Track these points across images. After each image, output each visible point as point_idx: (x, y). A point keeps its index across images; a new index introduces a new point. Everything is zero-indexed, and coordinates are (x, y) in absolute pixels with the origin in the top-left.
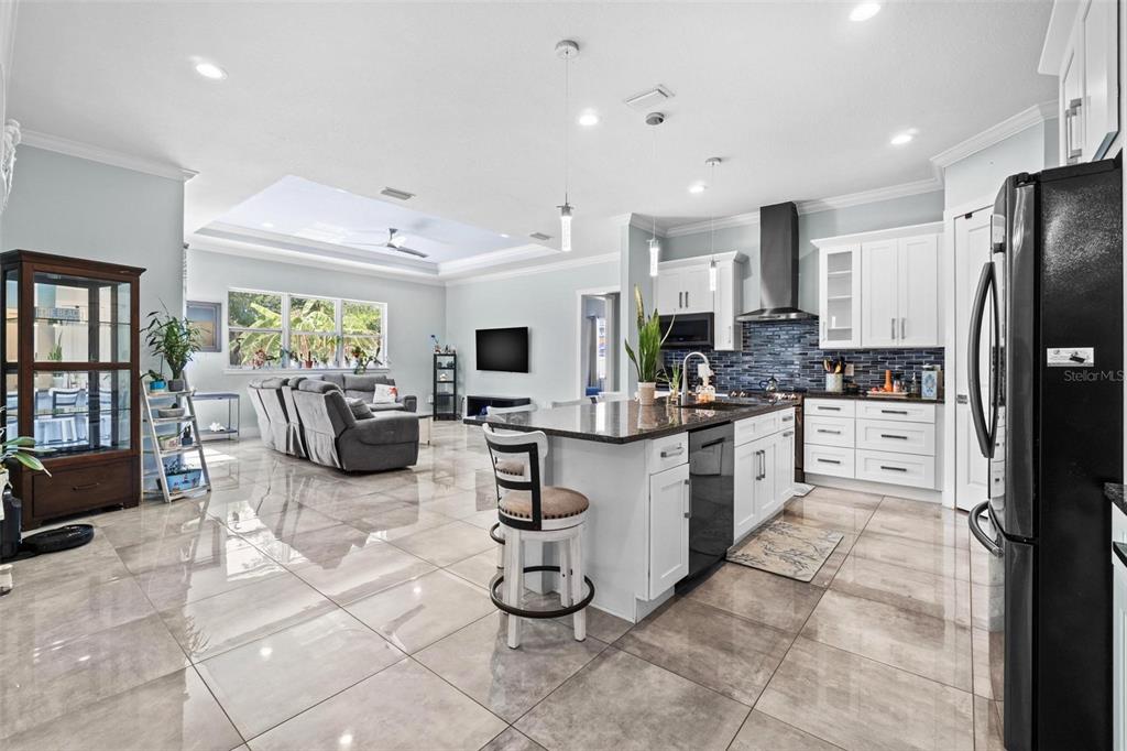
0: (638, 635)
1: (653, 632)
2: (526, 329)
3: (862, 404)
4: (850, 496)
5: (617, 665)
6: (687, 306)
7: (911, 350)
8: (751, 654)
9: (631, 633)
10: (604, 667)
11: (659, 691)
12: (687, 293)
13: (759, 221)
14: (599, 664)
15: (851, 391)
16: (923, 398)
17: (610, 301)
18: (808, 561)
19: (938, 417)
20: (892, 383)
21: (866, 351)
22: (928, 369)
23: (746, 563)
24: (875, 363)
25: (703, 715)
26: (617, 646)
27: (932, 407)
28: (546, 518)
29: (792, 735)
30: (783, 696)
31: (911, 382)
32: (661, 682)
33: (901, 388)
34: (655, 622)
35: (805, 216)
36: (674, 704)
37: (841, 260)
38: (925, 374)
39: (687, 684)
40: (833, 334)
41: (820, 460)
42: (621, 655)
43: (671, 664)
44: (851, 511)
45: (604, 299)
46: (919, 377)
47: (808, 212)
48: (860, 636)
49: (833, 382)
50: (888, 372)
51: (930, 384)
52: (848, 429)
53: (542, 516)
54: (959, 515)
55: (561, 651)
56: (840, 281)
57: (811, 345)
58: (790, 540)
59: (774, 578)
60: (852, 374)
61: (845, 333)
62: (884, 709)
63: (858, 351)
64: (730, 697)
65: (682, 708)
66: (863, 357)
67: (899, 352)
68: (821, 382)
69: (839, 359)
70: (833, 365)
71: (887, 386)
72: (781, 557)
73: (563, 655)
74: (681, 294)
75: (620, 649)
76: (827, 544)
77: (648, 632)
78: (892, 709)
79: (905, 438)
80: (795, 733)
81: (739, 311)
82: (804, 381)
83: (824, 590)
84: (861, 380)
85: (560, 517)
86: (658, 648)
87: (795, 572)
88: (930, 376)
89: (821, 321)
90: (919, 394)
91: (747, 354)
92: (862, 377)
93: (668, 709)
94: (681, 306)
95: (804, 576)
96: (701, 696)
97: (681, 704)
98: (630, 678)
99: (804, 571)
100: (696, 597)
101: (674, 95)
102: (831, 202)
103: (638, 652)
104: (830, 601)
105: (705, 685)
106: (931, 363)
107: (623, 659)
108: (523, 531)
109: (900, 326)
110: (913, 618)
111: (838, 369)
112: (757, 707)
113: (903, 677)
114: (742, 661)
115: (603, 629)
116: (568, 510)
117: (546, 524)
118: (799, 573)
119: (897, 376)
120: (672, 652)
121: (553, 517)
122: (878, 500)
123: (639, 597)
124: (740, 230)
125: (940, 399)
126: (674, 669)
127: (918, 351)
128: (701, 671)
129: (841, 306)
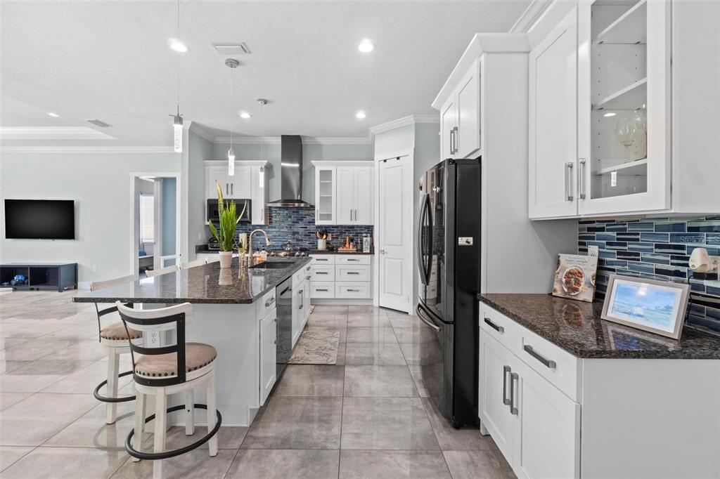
0: (254, 433)
1: (263, 427)
2: (72, 202)
3: (338, 256)
4: (335, 308)
5: (250, 460)
6: (232, 193)
7: (358, 226)
8: (325, 418)
9: (249, 434)
10: (242, 467)
11: (285, 465)
12: (232, 185)
13: (281, 143)
14: (237, 467)
15: (331, 249)
16: (364, 252)
17: (159, 183)
18: (331, 352)
19: (372, 260)
20: (349, 244)
21: (337, 227)
22: (365, 237)
23: (299, 362)
24: (342, 233)
25: (317, 468)
26: (243, 448)
27: (369, 256)
28: (190, 371)
29: (364, 454)
30: (351, 435)
31: (358, 243)
32: (284, 459)
33: (354, 246)
34: (262, 421)
35: (306, 145)
36: (298, 469)
37: (326, 175)
38: (364, 239)
39: (301, 452)
40: (323, 217)
41: (317, 290)
42: (250, 453)
43: (284, 443)
44: (338, 317)
45: (153, 181)
46: (362, 241)
47: (308, 143)
48: (370, 386)
49: (321, 244)
50: (347, 238)
51: (367, 244)
52: (331, 271)
53: (187, 370)
54: (381, 310)
55: (203, 470)
56: (326, 187)
57: (309, 222)
58: (316, 341)
59: (317, 367)
60: (330, 239)
61: (329, 217)
62: (394, 420)
63: (333, 227)
64: (326, 449)
65: (304, 469)
66: (335, 229)
67: (352, 227)
68: (315, 245)
69: (324, 231)
70: (322, 235)
71: (347, 245)
72: (316, 353)
73: (206, 473)
74: (227, 185)
75: (246, 449)
76: (335, 339)
77: (260, 429)
78: (397, 419)
79: (357, 273)
80: (365, 453)
81: (267, 200)
82: (306, 244)
83: (344, 366)
84: (334, 243)
85: (201, 367)
86: (272, 437)
87: (327, 360)
88: (367, 240)
89: (316, 209)
90: (362, 250)
91: (272, 227)
92: (335, 241)
93: (296, 474)
94: (227, 193)
95: (332, 361)
96: (311, 456)
97: (302, 467)
98: (262, 466)
99: (331, 359)
100: (280, 394)
101: (250, 53)
102: (322, 141)
103: (261, 446)
104: (350, 372)
105: (310, 448)
106: (366, 233)
107: (252, 455)
108: (167, 387)
109: (354, 214)
110: (386, 368)
111: (325, 237)
112: (342, 448)
113: (394, 401)
114: (324, 424)
115: (228, 440)
116: (206, 360)
117: (189, 376)
118: (329, 360)
119: (352, 240)
120: (282, 436)
121: (196, 369)
122: (347, 308)
123: (251, 407)
124: (267, 147)
125: (372, 252)
126: (288, 447)
127: (361, 227)
128: (303, 441)
129: (326, 200)
